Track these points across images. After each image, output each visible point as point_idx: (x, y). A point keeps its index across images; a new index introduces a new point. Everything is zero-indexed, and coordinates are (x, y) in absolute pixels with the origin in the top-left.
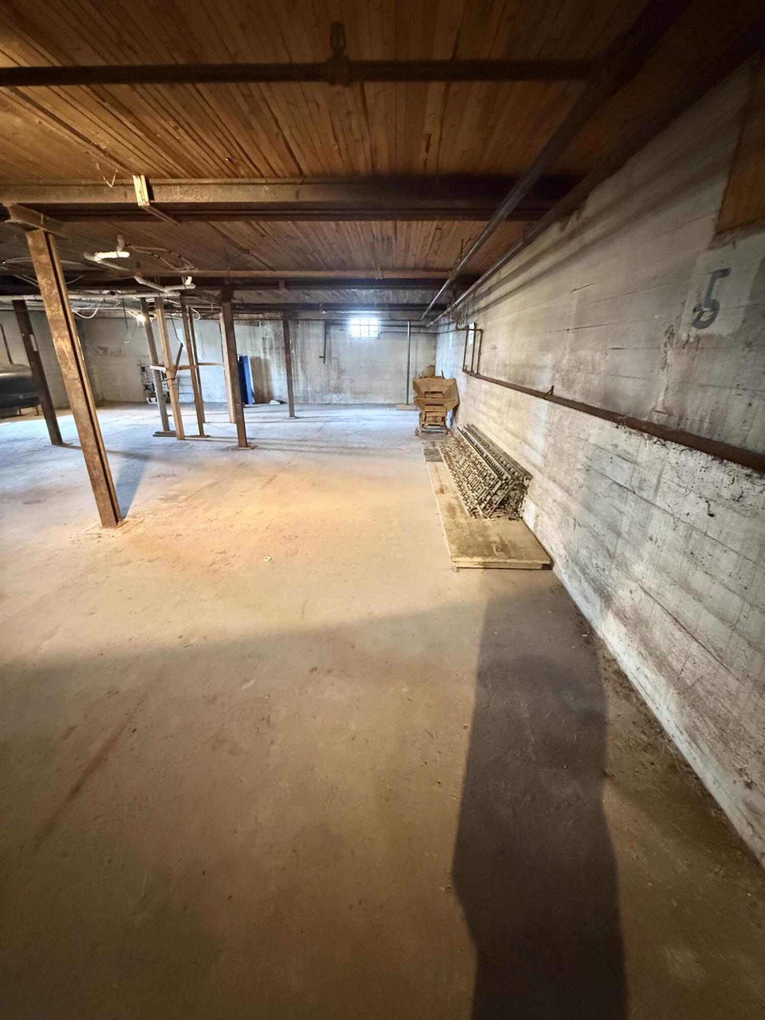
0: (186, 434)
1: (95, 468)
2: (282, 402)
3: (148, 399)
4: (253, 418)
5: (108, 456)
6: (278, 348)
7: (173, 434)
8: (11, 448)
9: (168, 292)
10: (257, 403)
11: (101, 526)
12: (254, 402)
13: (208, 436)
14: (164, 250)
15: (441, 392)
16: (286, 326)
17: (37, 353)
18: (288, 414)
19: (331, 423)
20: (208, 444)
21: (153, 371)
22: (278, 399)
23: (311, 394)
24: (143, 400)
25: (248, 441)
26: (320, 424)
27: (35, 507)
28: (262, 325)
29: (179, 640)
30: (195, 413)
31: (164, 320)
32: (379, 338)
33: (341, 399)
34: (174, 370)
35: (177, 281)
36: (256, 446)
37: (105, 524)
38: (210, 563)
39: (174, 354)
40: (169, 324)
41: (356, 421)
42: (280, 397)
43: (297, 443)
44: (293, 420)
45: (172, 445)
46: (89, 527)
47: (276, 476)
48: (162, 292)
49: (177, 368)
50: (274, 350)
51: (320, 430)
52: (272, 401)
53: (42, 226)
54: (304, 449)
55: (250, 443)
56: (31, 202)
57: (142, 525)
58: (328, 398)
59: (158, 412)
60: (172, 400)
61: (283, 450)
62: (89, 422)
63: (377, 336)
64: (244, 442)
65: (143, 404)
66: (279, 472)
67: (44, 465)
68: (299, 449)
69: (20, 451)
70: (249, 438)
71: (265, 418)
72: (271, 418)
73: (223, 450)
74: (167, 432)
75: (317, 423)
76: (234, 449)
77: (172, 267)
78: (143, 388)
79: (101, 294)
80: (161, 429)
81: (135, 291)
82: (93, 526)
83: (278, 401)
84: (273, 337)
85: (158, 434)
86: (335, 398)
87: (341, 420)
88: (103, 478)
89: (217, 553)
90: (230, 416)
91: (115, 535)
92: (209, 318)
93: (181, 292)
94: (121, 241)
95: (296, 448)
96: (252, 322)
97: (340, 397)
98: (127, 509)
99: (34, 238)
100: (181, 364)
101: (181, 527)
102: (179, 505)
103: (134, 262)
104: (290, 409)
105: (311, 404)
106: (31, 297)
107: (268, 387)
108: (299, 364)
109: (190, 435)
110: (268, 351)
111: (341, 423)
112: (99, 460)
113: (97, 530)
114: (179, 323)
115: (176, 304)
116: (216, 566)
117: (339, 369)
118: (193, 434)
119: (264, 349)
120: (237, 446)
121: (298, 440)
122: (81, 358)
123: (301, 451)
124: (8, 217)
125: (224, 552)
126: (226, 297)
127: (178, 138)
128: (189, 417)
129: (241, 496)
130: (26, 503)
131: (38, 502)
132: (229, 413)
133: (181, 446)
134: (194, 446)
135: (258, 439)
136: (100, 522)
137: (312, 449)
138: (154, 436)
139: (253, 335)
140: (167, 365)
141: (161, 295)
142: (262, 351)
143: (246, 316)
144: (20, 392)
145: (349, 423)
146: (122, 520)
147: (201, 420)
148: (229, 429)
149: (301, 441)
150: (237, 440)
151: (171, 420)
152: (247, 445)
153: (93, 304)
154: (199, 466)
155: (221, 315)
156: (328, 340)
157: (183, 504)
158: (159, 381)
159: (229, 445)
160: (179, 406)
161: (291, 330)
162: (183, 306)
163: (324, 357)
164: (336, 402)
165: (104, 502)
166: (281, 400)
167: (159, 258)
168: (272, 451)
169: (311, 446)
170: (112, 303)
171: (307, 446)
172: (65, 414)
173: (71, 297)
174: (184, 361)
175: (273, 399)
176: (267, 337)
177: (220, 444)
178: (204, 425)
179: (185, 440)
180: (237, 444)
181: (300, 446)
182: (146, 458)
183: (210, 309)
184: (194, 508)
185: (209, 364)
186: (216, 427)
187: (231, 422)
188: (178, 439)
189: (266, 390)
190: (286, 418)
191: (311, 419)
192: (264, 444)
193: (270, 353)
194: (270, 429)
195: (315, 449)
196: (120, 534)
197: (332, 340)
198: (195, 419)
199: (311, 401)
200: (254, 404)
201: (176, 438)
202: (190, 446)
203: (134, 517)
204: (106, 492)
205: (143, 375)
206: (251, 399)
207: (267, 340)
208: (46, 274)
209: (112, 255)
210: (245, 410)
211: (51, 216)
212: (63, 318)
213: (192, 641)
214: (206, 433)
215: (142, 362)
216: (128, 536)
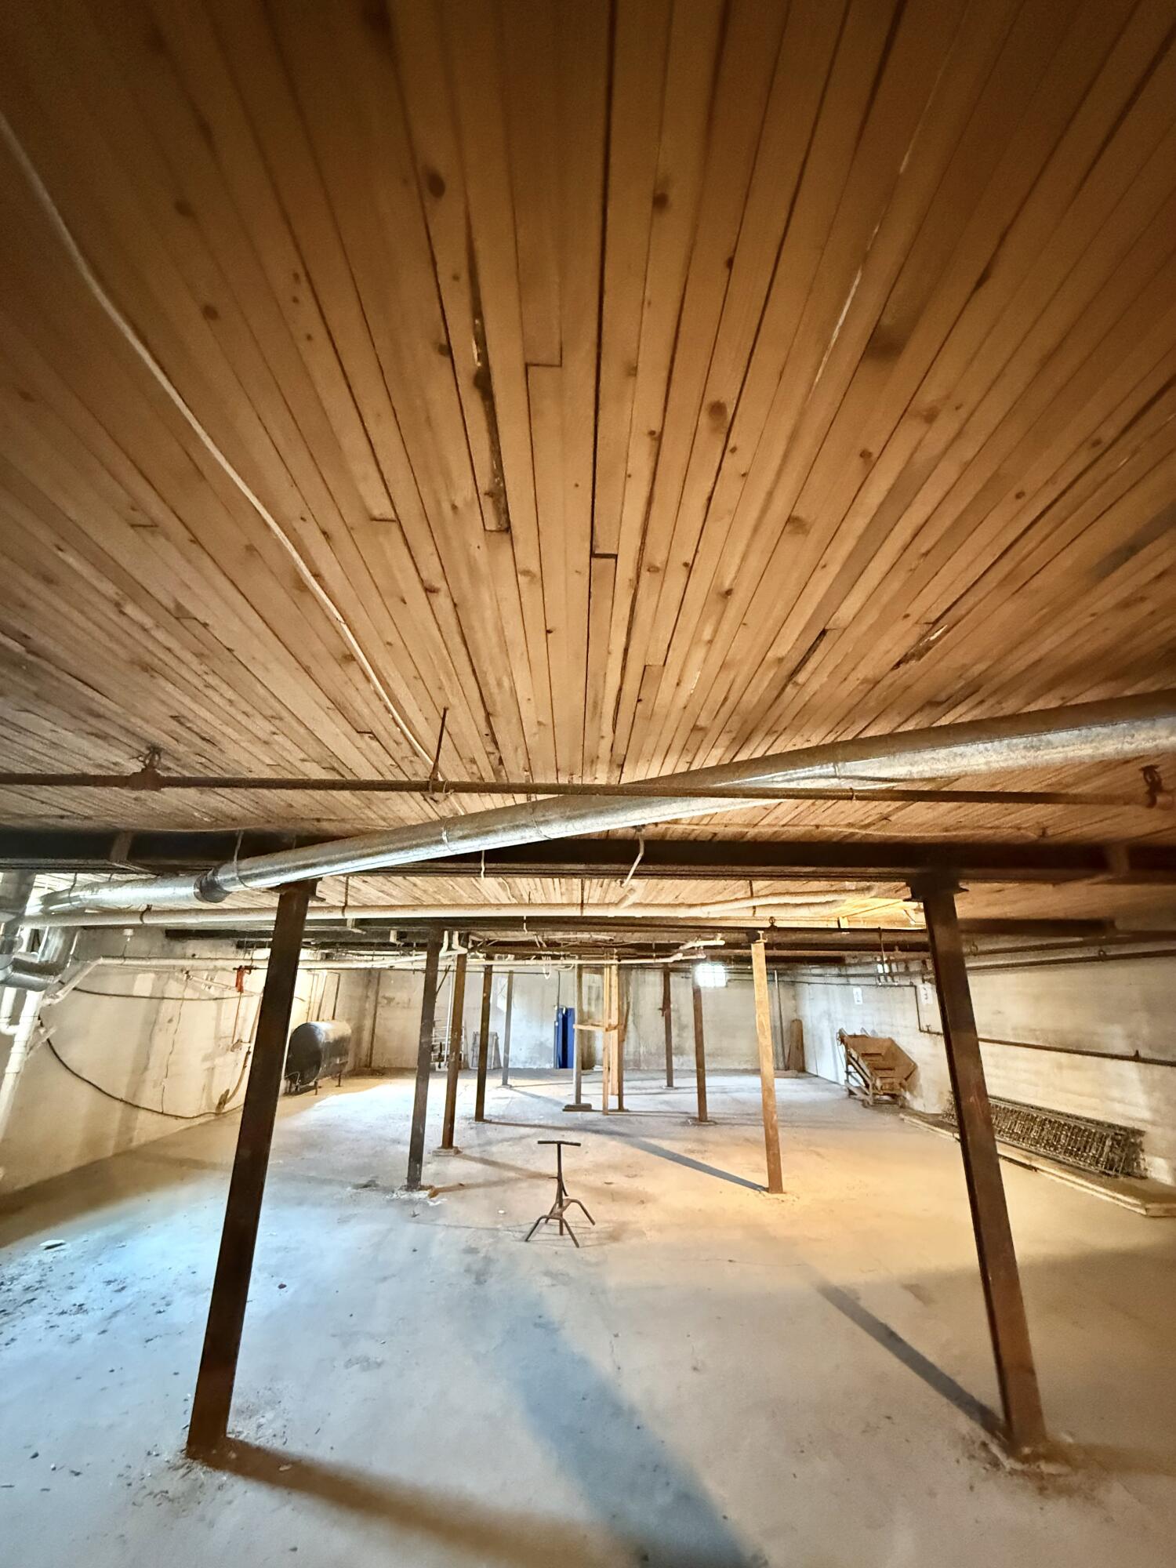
13: (627, 1111)
15: (880, 1054)
18: (665, 1083)
32: (727, 986)
33: (682, 1064)
50: (600, 1001)
52: (596, 1066)
63: (724, 984)
64: (704, 1115)
72: (644, 1088)
74: (579, 1105)
80: (572, 1102)
85: (569, 1108)
97: (681, 1060)
104: (668, 1075)
107: (590, 1047)
110: (593, 1003)
117: (679, 1024)
138: (564, 1110)
142: (585, 1002)
144: (338, 1056)
175: (596, 1064)
176: (594, 985)
177: (664, 1119)
193: (595, 1005)
197: (673, 989)
199: (644, 1066)
201: (597, 1113)
207: (594, 988)
214: (625, 1106)
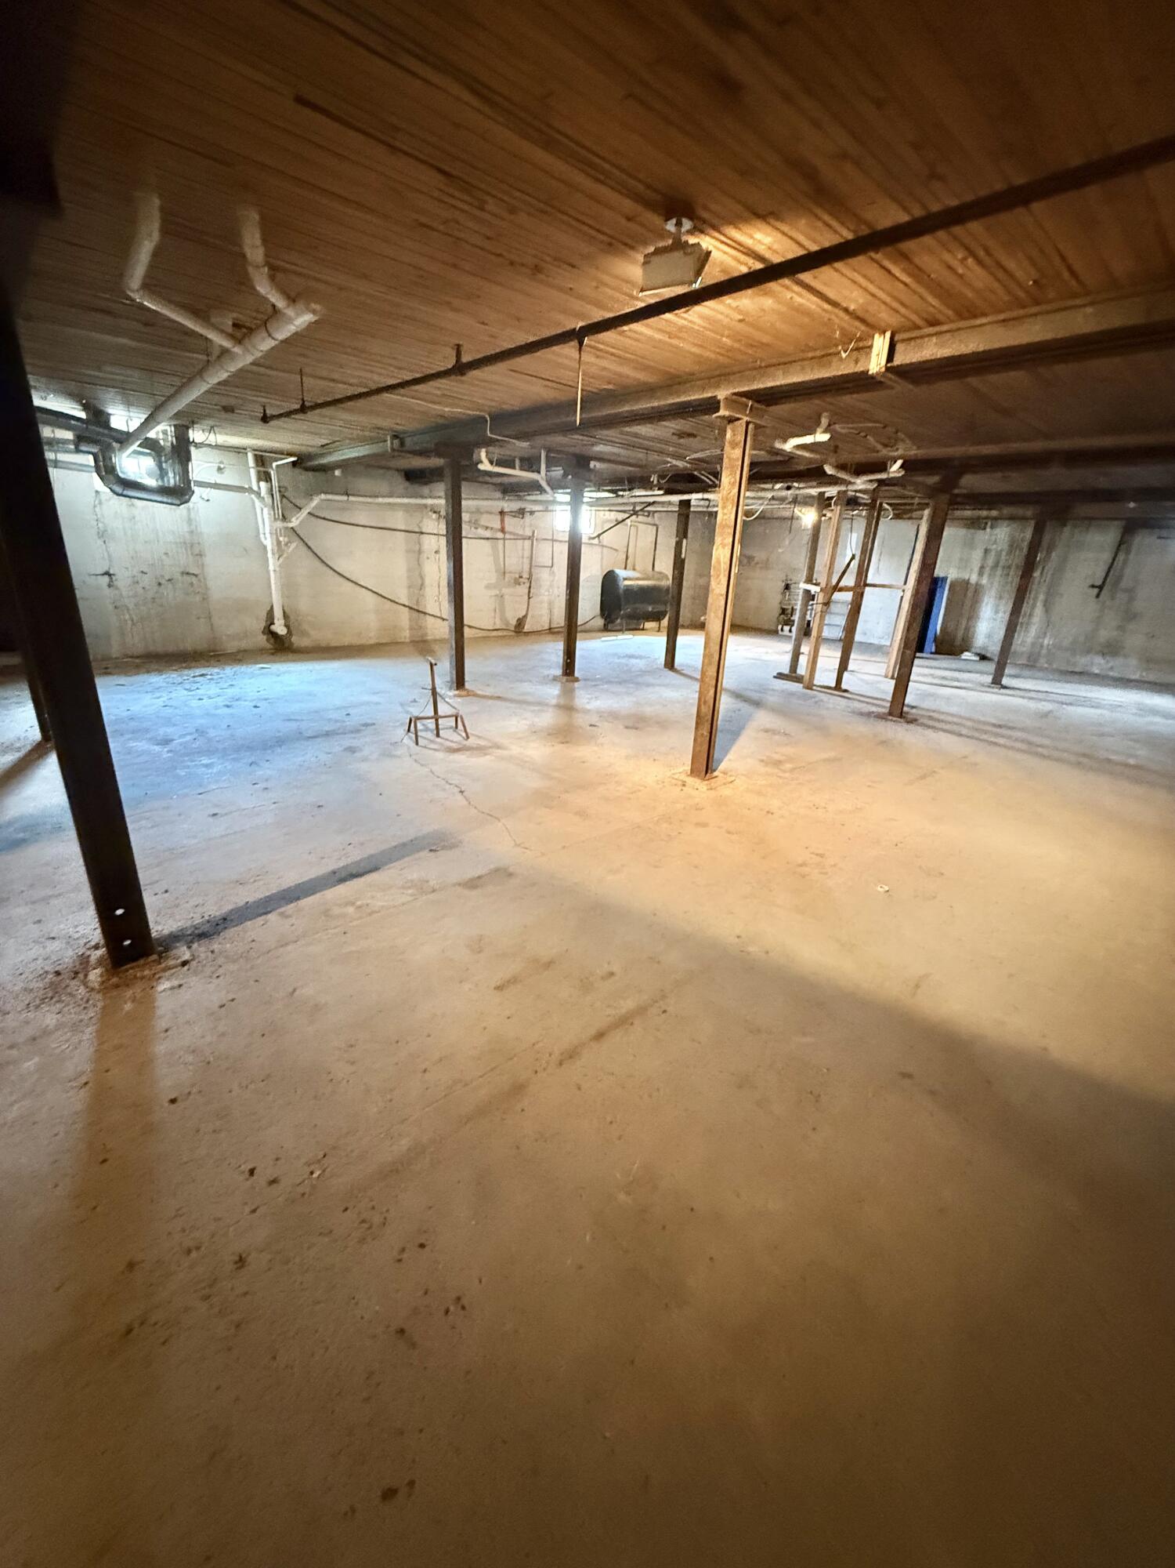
0: (815, 682)
1: (705, 702)
2: (983, 658)
3: (780, 627)
4: (925, 675)
5: (723, 692)
6: (1009, 567)
7: (799, 679)
8: (627, 665)
9: (861, 483)
10: (936, 653)
11: (689, 773)
12: (933, 650)
13: (846, 691)
14: (877, 425)
16: (1039, 531)
17: (683, 561)
18: (989, 679)
19: (1070, 708)
20: (843, 702)
21: (801, 592)
22: (979, 652)
23: (1049, 650)
24: (774, 628)
25: (905, 709)
26: (1047, 706)
27: (632, 732)
28: (992, 527)
29: (737, 940)
30: (839, 654)
31: (841, 519)
33: (1112, 668)
34: (831, 591)
35: (882, 467)
36: (916, 720)
37: (693, 772)
38: (800, 862)
39: (839, 567)
40: (846, 525)
41: (1135, 714)
42: (984, 648)
43: (990, 728)
44: (996, 690)
45: (792, 694)
46: (675, 771)
47: (934, 772)
48: (854, 483)
49: (837, 588)
50: (999, 572)
51: (1046, 715)
52: (966, 653)
53: (747, 416)
54: (1001, 741)
55: (907, 713)
56: (746, 389)
57: (731, 785)
58: (1082, 662)
59: (789, 647)
60: (814, 633)
61: (960, 735)
62: (718, 648)
64: (898, 709)
65: (773, 633)
66: (942, 768)
67: (650, 689)
68: (993, 739)
69: (633, 669)
70: (908, 706)
71: (944, 678)
72: (958, 680)
73: (861, 714)
74: (792, 676)
75: (1043, 703)
76: (880, 717)
77: (879, 447)
78: (778, 611)
79: (772, 489)
80: (786, 671)
81: (815, 484)
82: (681, 770)
83: (978, 654)
84: (1006, 547)
85: (780, 676)
86: (1098, 664)
87: (1097, 707)
88: (710, 717)
89: (813, 853)
90: (888, 667)
91: (699, 788)
92: (905, 516)
93: (881, 482)
94: (824, 421)
95: (985, 737)
96: (975, 524)
98: (720, 761)
99: (733, 431)
100: (842, 584)
101: (775, 804)
102: (781, 774)
103: (832, 447)
104: (996, 670)
105: (1041, 669)
106: (700, 496)
107: (967, 629)
108: (1041, 597)
109: (822, 684)
110: (987, 570)
111: (1099, 711)
112: (713, 696)
113: (683, 777)
114: (860, 526)
115: (863, 499)
116: (805, 870)
117: (1127, 610)
118: (826, 684)
119: (982, 568)
120: (884, 714)
121: (994, 725)
122: (735, 570)
123: (995, 744)
124: (717, 409)
125: (822, 856)
126: (947, 486)
127: (960, 271)
128: (829, 659)
129: (869, 786)
130: (627, 727)
131: (637, 729)
132: (888, 663)
133: (805, 697)
134: (822, 701)
135: (923, 709)
136: (688, 768)
137: (1018, 745)
138: (775, 677)
139: (970, 545)
140: (823, 585)
141: (850, 487)
142: (976, 569)
143: (968, 513)
144: (650, 604)
145: (1114, 714)
146: (712, 773)
147: (843, 667)
148: (882, 686)
149: (1000, 726)
150: (888, 705)
151: (803, 661)
152: (901, 715)
153: (761, 502)
154: (823, 730)
155: (926, 512)
156: (1121, 557)
157: (787, 775)
158: (805, 605)
159: (874, 709)
160: (820, 640)
161: (1046, 538)
162: (874, 501)
163: (1101, 588)
164: (1097, 671)
165: (701, 745)
166: (983, 653)
167: (866, 436)
168: (941, 733)
169: (1016, 740)
170: (782, 500)
171: (1009, 737)
172: (689, 634)
173: (748, 494)
174: (849, 580)
175: (967, 651)
176: (995, 546)
177: (857, 705)
178: (846, 675)
179: (811, 689)
180: (886, 711)
181: (997, 735)
182: (757, 704)
183: (912, 504)
184: (799, 784)
185: (883, 586)
186: (862, 680)
187: (886, 677)
188: (804, 687)
189: (960, 634)
190: (983, 685)
191: (1033, 695)
192: (930, 718)
193: (990, 575)
194: (948, 699)
195: (1024, 747)
196: (705, 788)
197: (1132, 556)
198: (835, 664)
199: (1043, 663)
200: (932, 653)
201: (801, 685)
202: (817, 699)
203: (725, 773)
204: (706, 733)
205: (783, 593)
206: (930, 646)
207: (993, 553)
208: (733, 473)
209: (808, 439)
210: (916, 662)
211: (759, 402)
212: (733, 524)
213: (751, 949)
214: (844, 686)
215: (789, 577)
216: (712, 793)
